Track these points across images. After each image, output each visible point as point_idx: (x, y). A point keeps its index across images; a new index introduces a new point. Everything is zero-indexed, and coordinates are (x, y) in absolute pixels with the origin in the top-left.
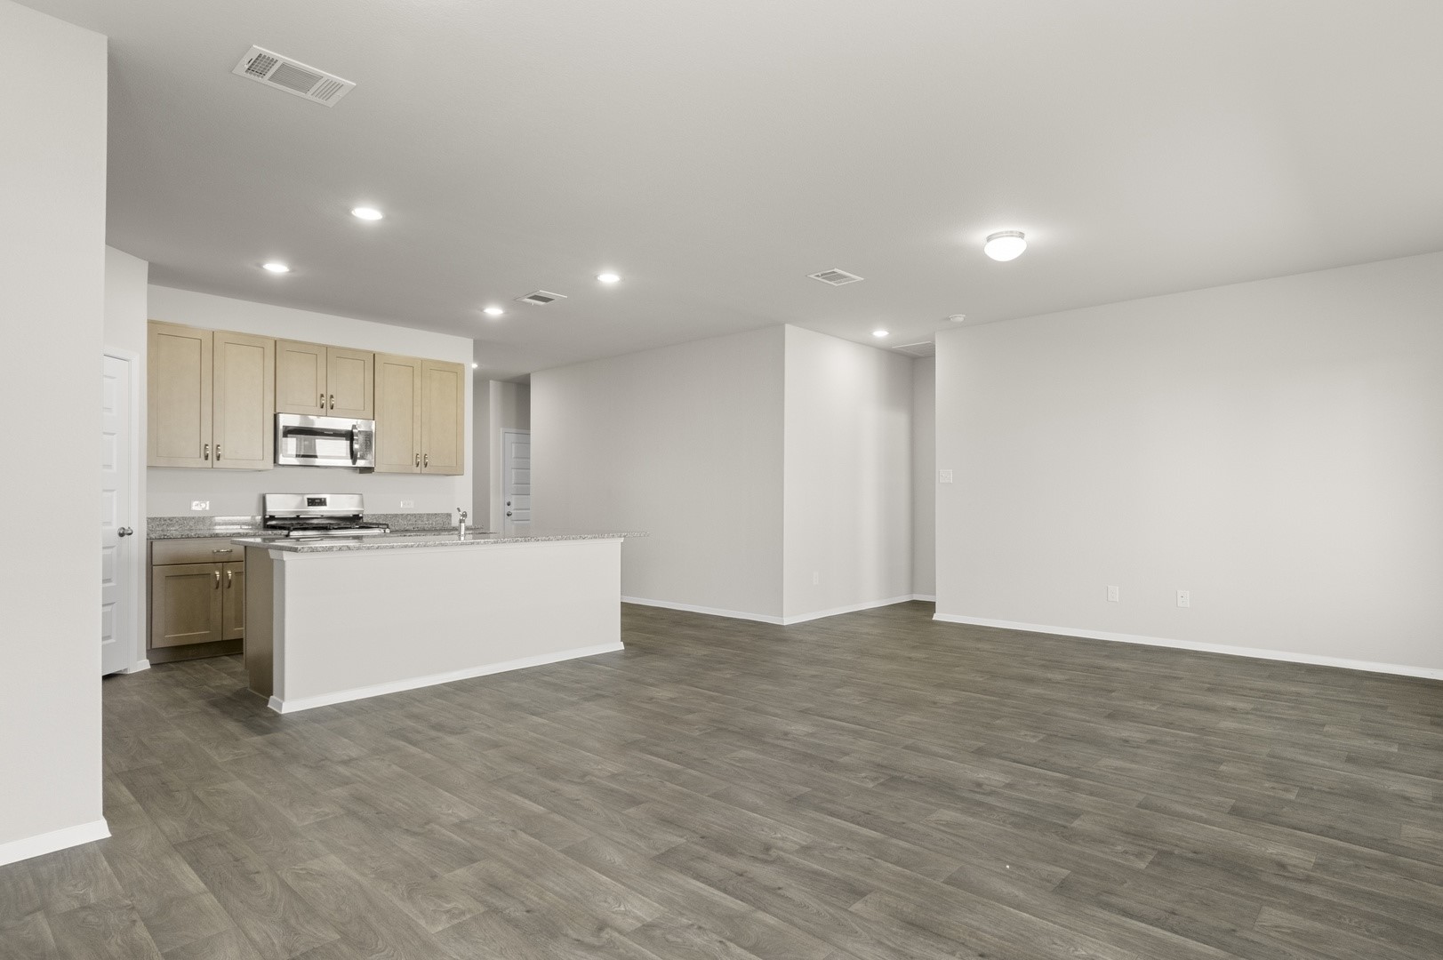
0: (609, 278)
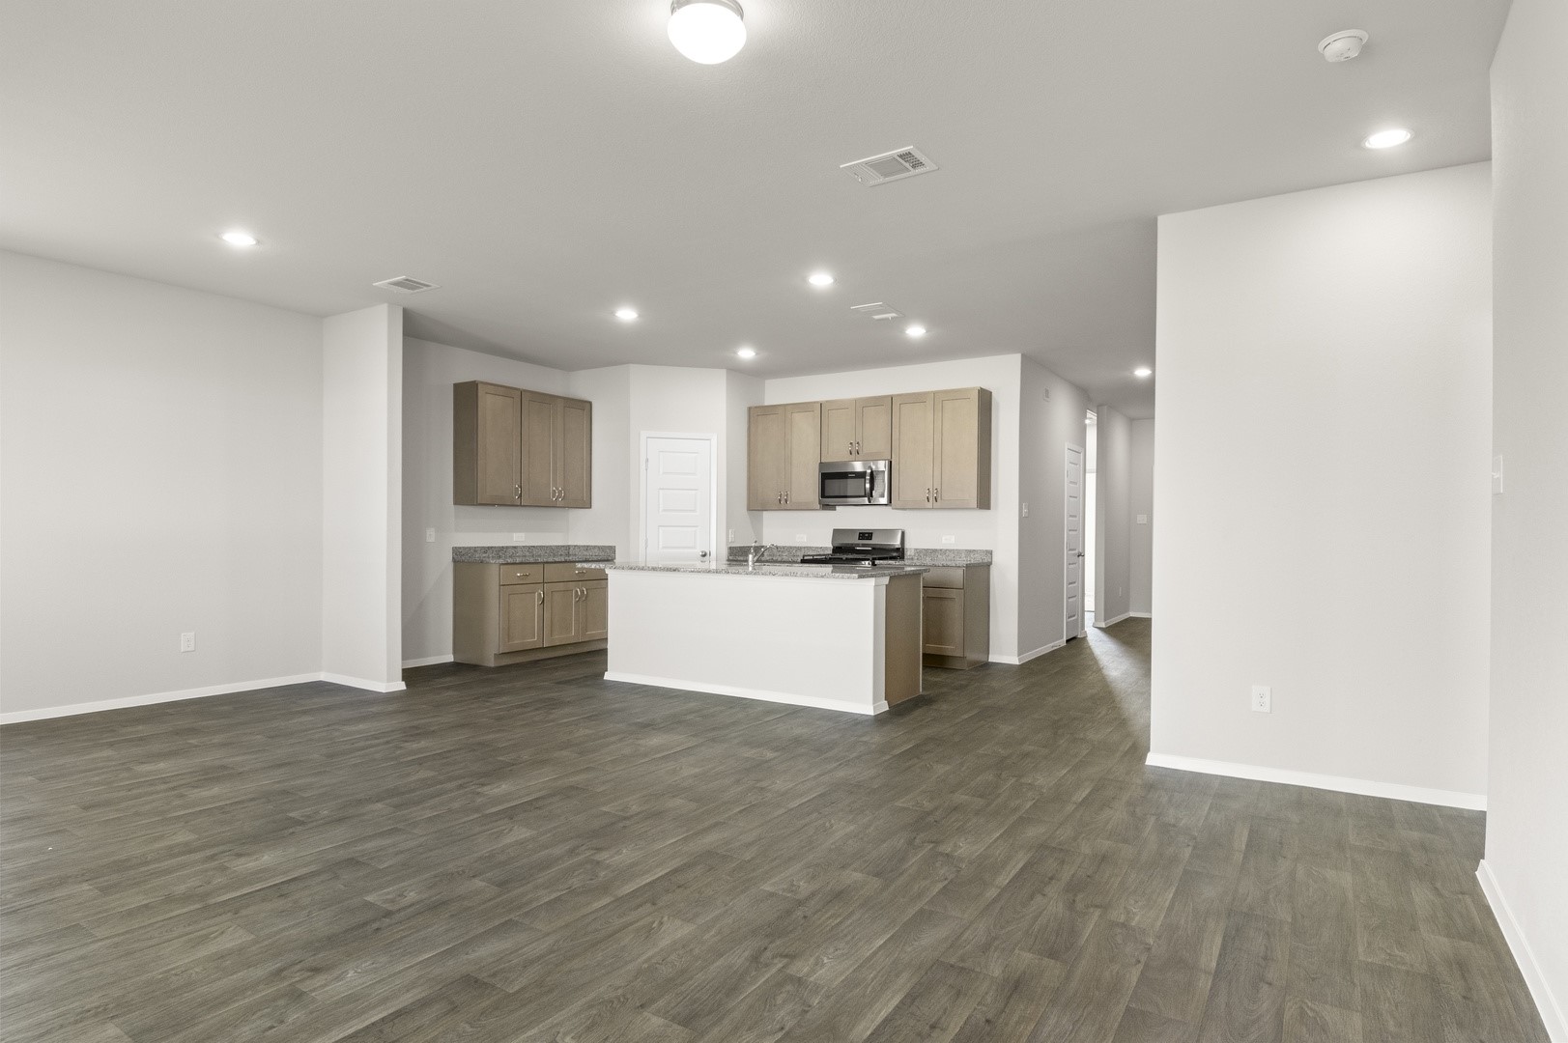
0: (821, 280)
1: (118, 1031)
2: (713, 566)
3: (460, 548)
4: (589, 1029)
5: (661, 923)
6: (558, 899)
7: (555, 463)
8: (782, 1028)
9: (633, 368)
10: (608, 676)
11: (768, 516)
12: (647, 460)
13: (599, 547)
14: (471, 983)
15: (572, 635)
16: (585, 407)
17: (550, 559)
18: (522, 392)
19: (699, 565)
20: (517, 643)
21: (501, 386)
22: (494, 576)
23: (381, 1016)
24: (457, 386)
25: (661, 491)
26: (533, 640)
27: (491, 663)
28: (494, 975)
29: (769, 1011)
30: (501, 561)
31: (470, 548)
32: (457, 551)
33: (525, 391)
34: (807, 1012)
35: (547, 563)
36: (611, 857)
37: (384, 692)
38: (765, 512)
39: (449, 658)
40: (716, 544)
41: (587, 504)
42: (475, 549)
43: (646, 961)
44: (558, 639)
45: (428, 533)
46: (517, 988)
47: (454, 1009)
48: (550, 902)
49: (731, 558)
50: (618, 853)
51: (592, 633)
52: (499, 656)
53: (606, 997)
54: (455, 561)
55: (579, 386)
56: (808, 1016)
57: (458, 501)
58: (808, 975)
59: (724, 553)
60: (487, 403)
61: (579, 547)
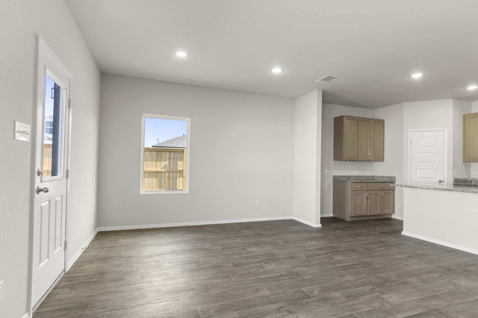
1: (232, 264)
2: (446, 187)
3: (335, 176)
4: (322, 291)
5: (346, 275)
6: (320, 263)
7: (370, 144)
8: (374, 307)
9: (404, 103)
10: (403, 233)
11: (473, 164)
12: (411, 141)
13: (387, 177)
14: (296, 274)
15: (378, 211)
16: (381, 122)
17: (370, 181)
18: (359, 118)
19: (437, 186)
20: (358, 213)
21: (352, 116)
22: (349, 187)
23: (277, 275)
24: (335, 118)
25: (418, 154)
26: (363, 212)
27: (348, 219)
28: (302, 274)
29: (371, 302)
30: (353, 181)
31: (339, 176)
32: (334, 177)
33: (360, 118)
34: (383, 306)
35: (369, 182)
36: (336, 257)
37: (315, 227)
38: (472, 163)
39: (331, 215)
40: (448, 177)
41: (382, 160)
42: (340, 176)
43: (339, 282)
44: (373, 212)
45: (325, 171)
46: (306, 278)
47: (292, 278)
48: (318, 263)
49: (455, 183)
50: (338, 257)
51: (387, 211)
52: (351, 217)
53: (327, 286)
54: (334, 180)
55: (379, 114)
56: (383, 307)
57: (335, 159)
58: (387, 299)
59: (452, 181)
60: (347, 124)
61: (378, 176)
